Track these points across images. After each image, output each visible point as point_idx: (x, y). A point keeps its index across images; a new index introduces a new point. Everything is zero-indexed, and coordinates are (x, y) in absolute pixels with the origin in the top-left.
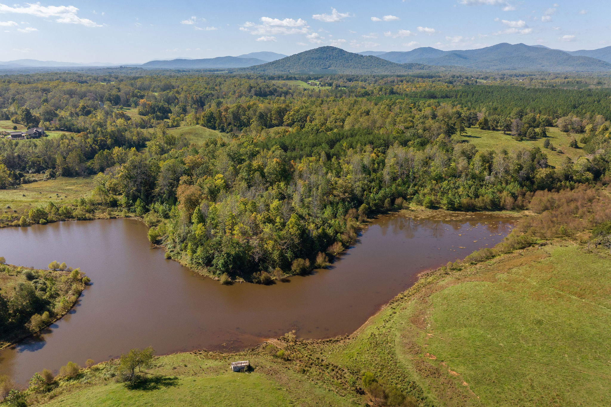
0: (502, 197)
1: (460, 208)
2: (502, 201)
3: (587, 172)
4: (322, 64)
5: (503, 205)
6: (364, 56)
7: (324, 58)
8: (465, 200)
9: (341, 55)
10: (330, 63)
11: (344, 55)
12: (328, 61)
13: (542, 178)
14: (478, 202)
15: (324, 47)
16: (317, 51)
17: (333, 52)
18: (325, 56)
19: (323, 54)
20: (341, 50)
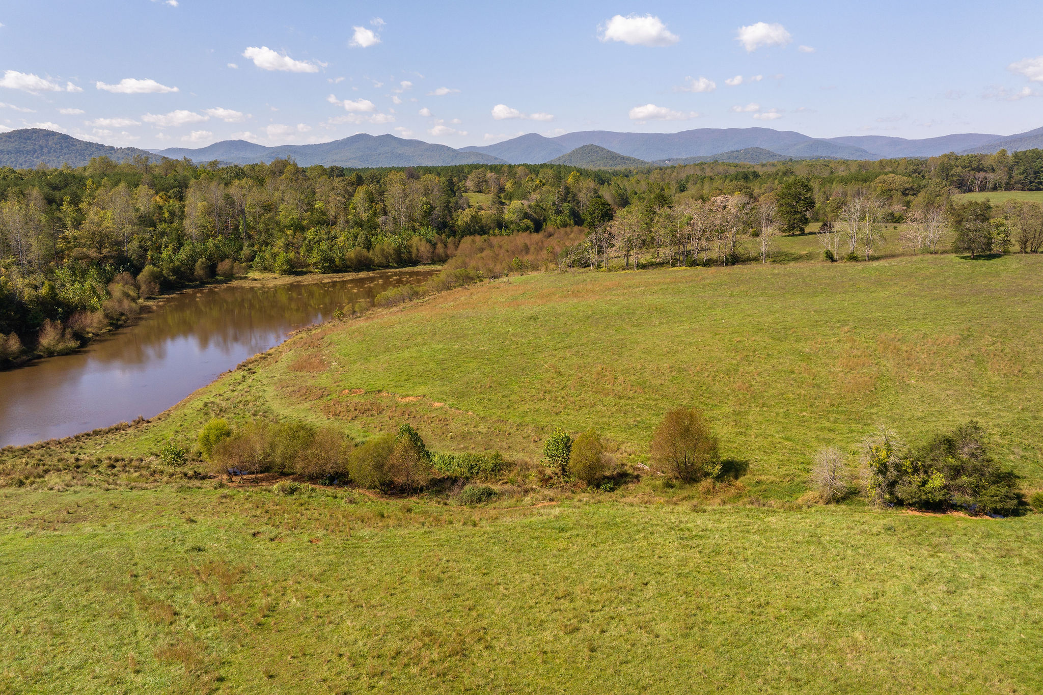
0: (412, 245)
1: (344, 268)
2: (414, 251)
3: (525, 220)
4: (25, 161)
5: (417, 256)
6: (117, 149)
7: (28, 152)
8: (351, 254)
9: (67, 147)
10: (43, 161)
11: (73, 145)
12: (38, 158)
13: (466, 223)
14: (375, 255)
15: (26, 131)
16: (10, 137)
17: (47, 141)
18: (30, 147)
19: (25, 143)
20: (66, 138)
